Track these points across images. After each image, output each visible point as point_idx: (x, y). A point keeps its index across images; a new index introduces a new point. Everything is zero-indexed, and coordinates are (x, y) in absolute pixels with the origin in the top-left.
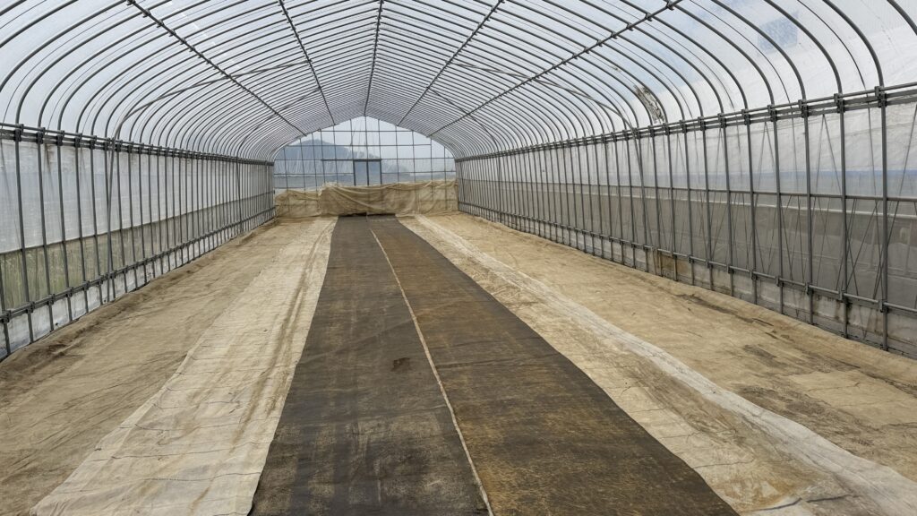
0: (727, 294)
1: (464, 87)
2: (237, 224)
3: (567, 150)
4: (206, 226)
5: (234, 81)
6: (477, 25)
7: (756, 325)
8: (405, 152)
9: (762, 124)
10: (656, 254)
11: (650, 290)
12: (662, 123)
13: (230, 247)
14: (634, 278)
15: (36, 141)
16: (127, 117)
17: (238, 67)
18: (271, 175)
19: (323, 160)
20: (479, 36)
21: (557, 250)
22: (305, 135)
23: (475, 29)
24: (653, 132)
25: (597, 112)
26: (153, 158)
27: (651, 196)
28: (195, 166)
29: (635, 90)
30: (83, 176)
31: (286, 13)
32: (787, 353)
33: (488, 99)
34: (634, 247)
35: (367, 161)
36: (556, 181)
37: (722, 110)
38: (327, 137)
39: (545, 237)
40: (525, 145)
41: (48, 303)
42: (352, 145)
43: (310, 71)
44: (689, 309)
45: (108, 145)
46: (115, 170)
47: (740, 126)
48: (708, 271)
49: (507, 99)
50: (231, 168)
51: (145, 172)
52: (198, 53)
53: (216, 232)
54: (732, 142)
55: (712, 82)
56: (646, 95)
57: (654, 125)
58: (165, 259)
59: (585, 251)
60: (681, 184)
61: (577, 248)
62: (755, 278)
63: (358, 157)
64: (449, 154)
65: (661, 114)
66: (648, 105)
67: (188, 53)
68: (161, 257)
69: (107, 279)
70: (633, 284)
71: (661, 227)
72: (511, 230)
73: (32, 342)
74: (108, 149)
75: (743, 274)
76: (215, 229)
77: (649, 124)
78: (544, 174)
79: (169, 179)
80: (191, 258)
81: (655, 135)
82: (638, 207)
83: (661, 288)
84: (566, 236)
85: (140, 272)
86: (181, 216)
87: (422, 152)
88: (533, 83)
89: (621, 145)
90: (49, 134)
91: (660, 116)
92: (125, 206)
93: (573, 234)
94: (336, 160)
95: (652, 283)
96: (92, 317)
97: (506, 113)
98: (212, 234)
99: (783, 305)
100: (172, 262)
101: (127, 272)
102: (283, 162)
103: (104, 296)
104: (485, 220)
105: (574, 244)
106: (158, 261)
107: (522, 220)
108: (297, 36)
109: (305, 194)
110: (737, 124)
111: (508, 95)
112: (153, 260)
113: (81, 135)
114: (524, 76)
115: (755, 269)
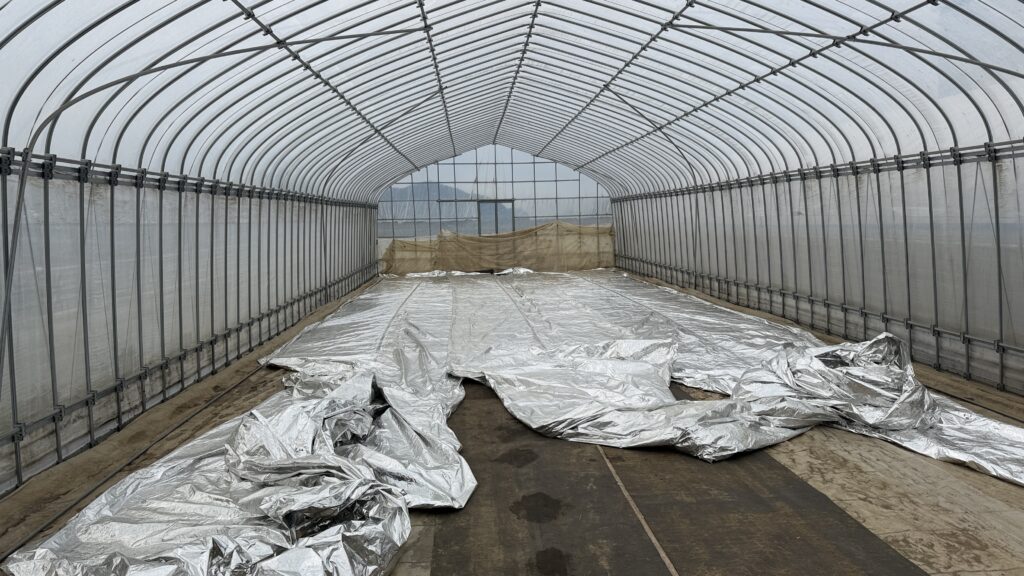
8: (545, 190)
18: (373, 221)
19: (440, 201)
22: (418, 169)
35: (496, 201)
38: (443, 173)
42: (477, 182)
63: (484, 197)
64: (603, 192)
87: (567, 190)
94: (456, 201)
102: (389, 204)
109: (415, 244)
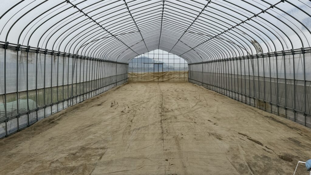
0: (284, 117)
1: (191, 40)
2: (115, 83)
3: (227, 62)
4: (105, 83)
5: (115, 37)
6: (195, 19)
7: (295, 130)
8: (171, 61)
9: (299, 55)
10: (258, 101)
11: (255, 114)
12: (261, 53)
13: (112, 90)
14: (249, 109)
15: (51, 54)
16: (81, 47)
17: (116, 32)
18: (127, 68)
19: (144, 63)
20: (195, 23)
21: (222, 97)
22: (139, 55)
23: (194, 20)
24: (257, 57)
25: (237, 49)
26: (89, 61)
27: (257, 79)
28: (102, 64)
29: (251, 41)
30: (65, 66)
31: (131, 15)
32: (306, 141)
33: (199, 44)
34: (250, 98)
35: (158, 64)
36: (223, 73)
37: (283, 49)
38: (146, 55)
39: (218, 92)
40: (212, 60)
41: (51, 106)
42: (154, 59)
43: (140, 34)
44: (269, 122)
45: (74, 56)
46: (76, 64)
47: (290, 55)
48: (277, 108)
49: (206, 44)
50: (114, 65)
51: (85, 65)
52: (103, 28)
53: (108, 85)
54: (287, 61)
55: (280, 40)
56: (255, 43)
57: (258, 54)
58: (90, 93)
59: (232, 98)
60: (268, 76)
61: (229, 97)
62: (295, 112)
63: (155, 63)
64: (186, 62)
65: (261, 50)
66: (256, 47)
67: (100, 28)
68: (89, 92)
69: (70, 99)
70: (249, 111)
71: (260, 91)
72: (206, 89)
73: (45, 117)
74: (74, 58)
75: (290, 110)
76: (108, 84)
77: (256, 54)
78: (218, 70)
79: (94, 68)
80: (99, 93)
81: (258, 58)
82: (252, 83)
83: (259, 113)
84: (225, 92)
85: (82, 97)
86: (97, 80)
87: (177, 61)
88: (215, 38)
89: (246, 61)
90: (56, 52)
91: (260, 51)
92: (78, 76)
93: (228, 92)
94: (148, 63)
95: (255, 111)
96: (65, 111)
97: (206, 49)
98: (107, 86)
99: (306, 123)
100: (93, 94)
101: (77, 97)
102: (131, 63)
103: (69, 104)
104: (197, 85)
105: (228, 95)
106: (88, 94)
107: (210, 86)
108: (135, 23)
109: (138, 74)
110: (289, 54)
111: (206, 42)
112: (86, 93)
113: (65, 53)
114: (212, 36)
115: (295, 109)
